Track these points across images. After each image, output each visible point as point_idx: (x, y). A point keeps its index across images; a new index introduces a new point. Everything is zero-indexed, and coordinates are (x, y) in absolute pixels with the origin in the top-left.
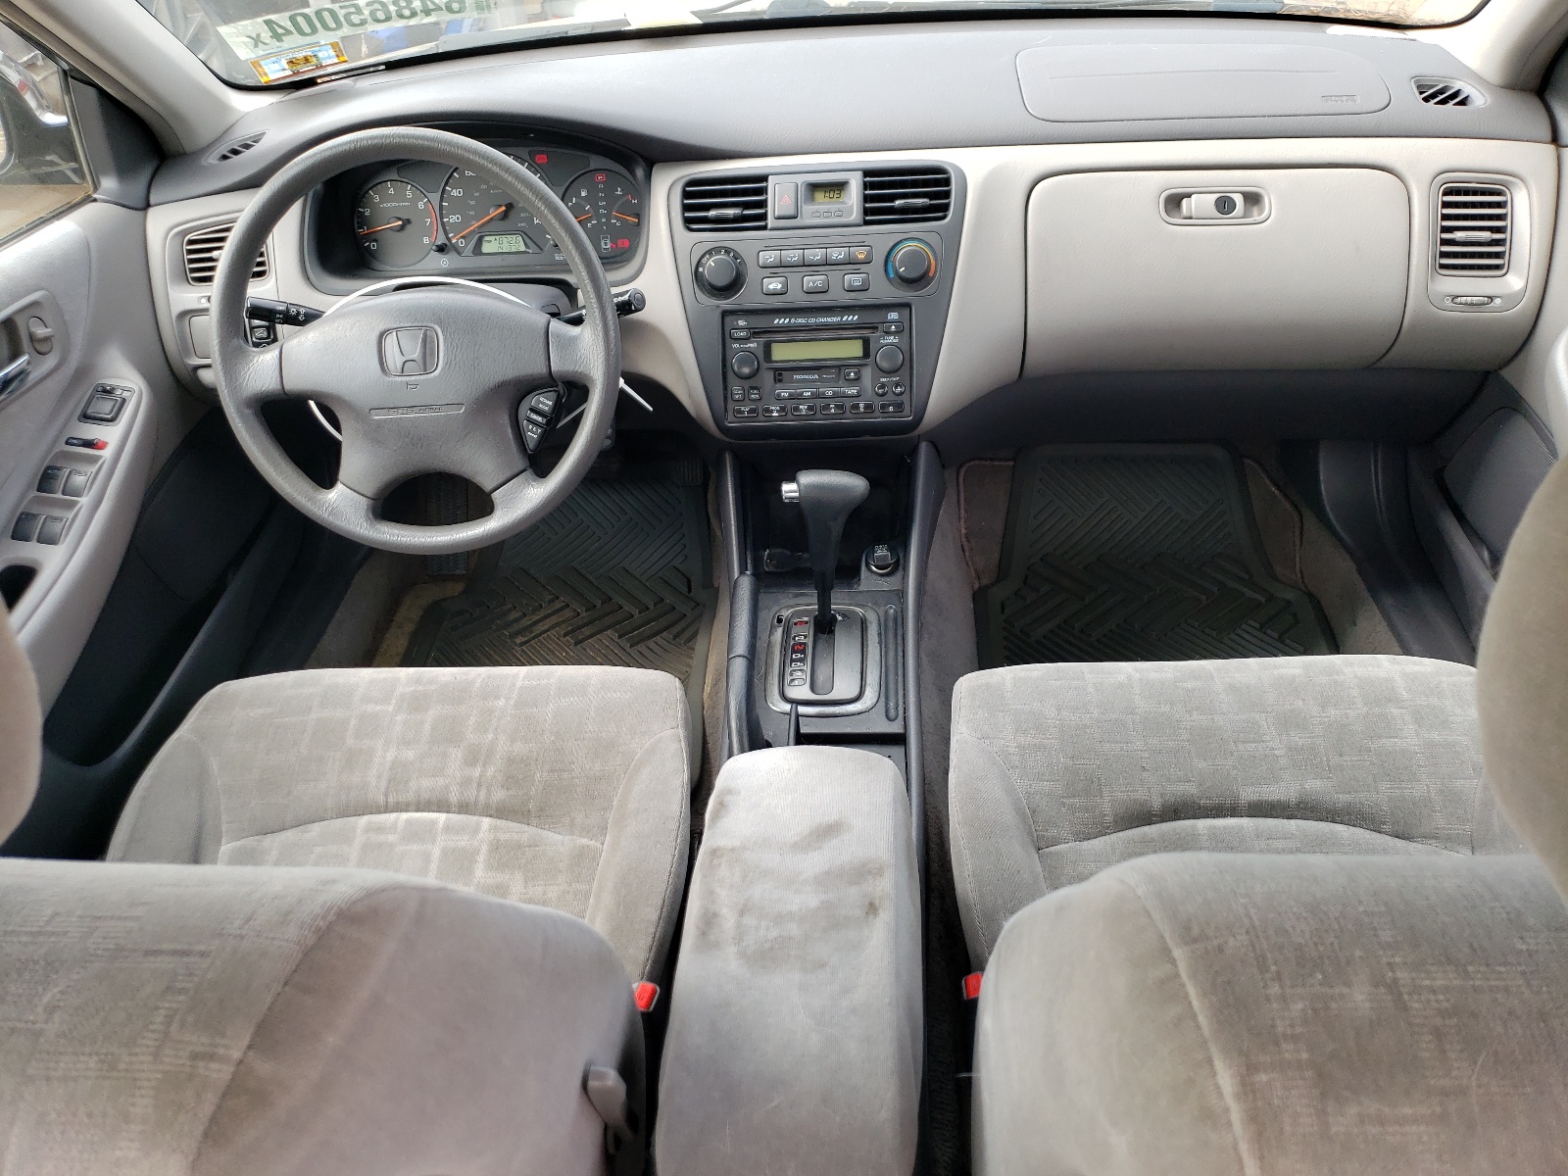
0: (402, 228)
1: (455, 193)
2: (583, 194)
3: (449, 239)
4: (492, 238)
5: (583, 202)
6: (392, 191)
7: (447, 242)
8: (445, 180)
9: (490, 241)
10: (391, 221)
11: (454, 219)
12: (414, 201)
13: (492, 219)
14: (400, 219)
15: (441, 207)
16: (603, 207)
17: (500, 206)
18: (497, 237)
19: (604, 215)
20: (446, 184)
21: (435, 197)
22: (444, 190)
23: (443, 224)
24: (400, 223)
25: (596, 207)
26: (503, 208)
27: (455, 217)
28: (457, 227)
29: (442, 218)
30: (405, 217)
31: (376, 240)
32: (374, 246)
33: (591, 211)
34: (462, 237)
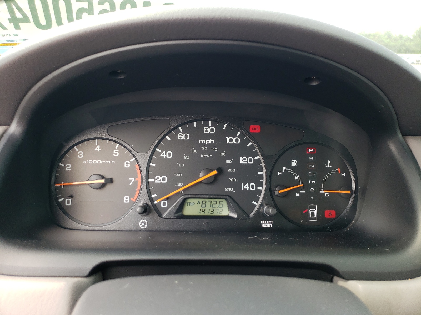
0: (103, 186)
1: (164, 155)
2: (294, 164)
3: (152, 200)
4: (196, 201)
5: (293, 173)
6: (98, 149)
7: (149, 203)
8: (157, 142)
9: (193, 204)
10: (92, 178)
11: (160, 180)
12: (121, 160)
13: (201, 182)
14: (102, 177)
15: (148, 167)
16: (312, 178)
17: (212, 170)
18: (201, 200)
19: (312, 186)
20: (156, 146)
21: (143, 158)
22: (154, 151)
23: (148, 184)
24: (103, 181)
25: (305, 178)
26: (215, 172)
27: (161, 178)
28: (162, 190)
29: (147, 177)
30: (108, 176)
31: (72, 196)
32: (68, 202)
33: (300, 181)
34: (167, 199)
